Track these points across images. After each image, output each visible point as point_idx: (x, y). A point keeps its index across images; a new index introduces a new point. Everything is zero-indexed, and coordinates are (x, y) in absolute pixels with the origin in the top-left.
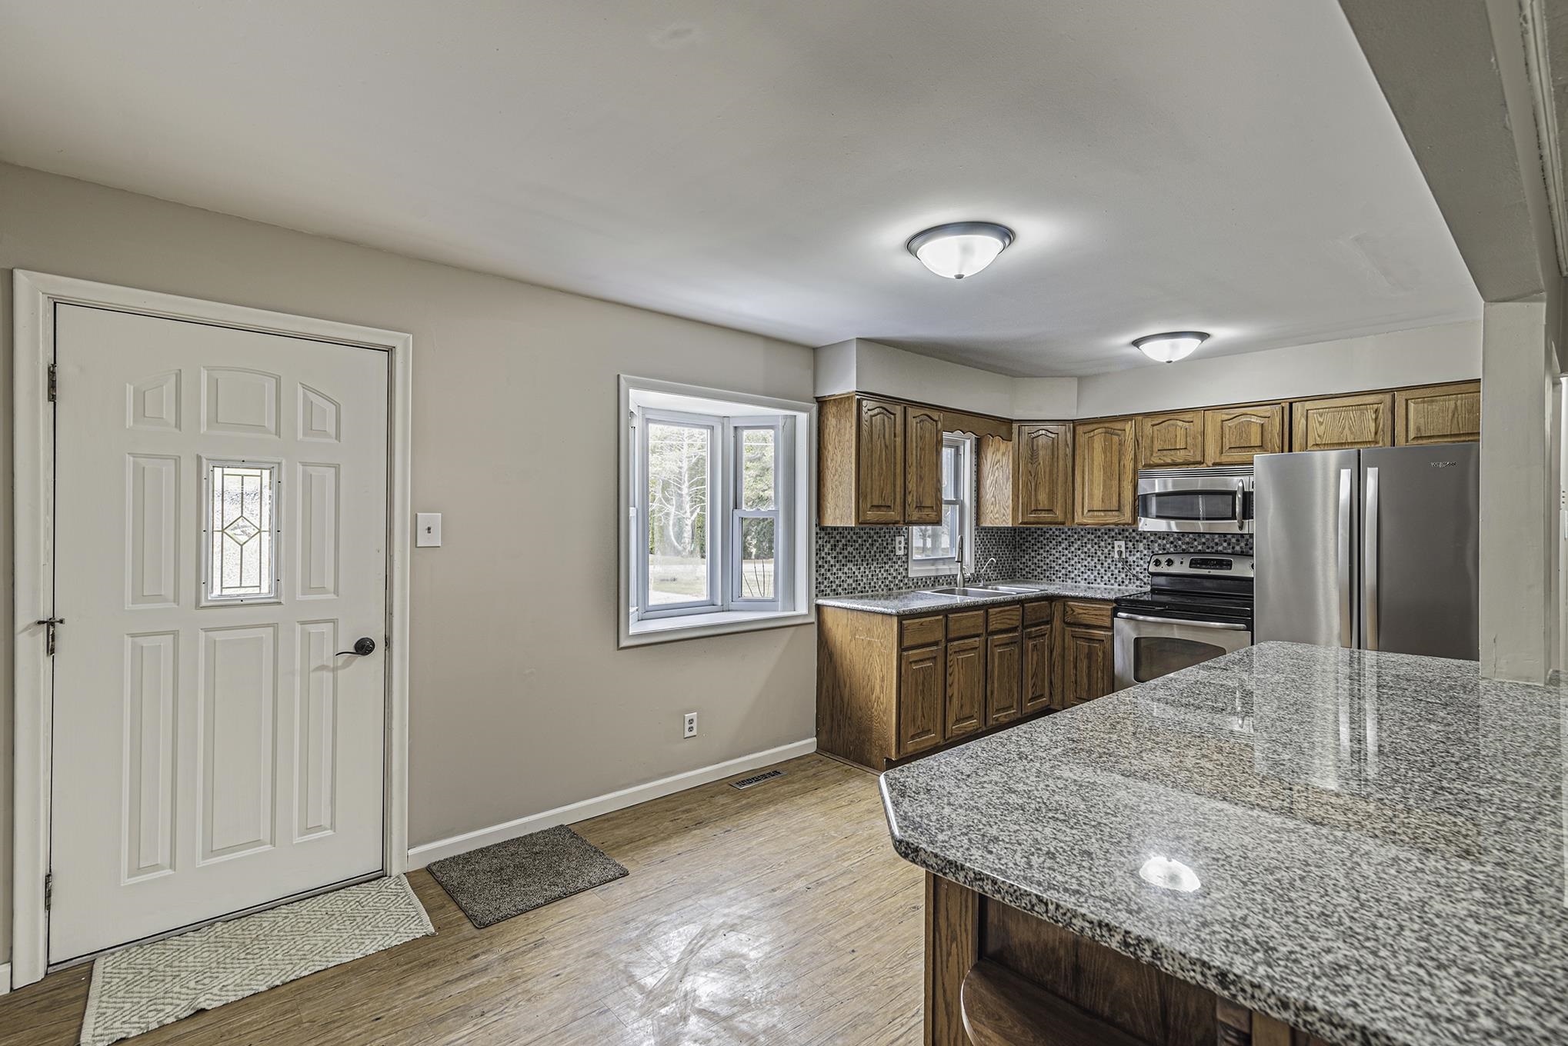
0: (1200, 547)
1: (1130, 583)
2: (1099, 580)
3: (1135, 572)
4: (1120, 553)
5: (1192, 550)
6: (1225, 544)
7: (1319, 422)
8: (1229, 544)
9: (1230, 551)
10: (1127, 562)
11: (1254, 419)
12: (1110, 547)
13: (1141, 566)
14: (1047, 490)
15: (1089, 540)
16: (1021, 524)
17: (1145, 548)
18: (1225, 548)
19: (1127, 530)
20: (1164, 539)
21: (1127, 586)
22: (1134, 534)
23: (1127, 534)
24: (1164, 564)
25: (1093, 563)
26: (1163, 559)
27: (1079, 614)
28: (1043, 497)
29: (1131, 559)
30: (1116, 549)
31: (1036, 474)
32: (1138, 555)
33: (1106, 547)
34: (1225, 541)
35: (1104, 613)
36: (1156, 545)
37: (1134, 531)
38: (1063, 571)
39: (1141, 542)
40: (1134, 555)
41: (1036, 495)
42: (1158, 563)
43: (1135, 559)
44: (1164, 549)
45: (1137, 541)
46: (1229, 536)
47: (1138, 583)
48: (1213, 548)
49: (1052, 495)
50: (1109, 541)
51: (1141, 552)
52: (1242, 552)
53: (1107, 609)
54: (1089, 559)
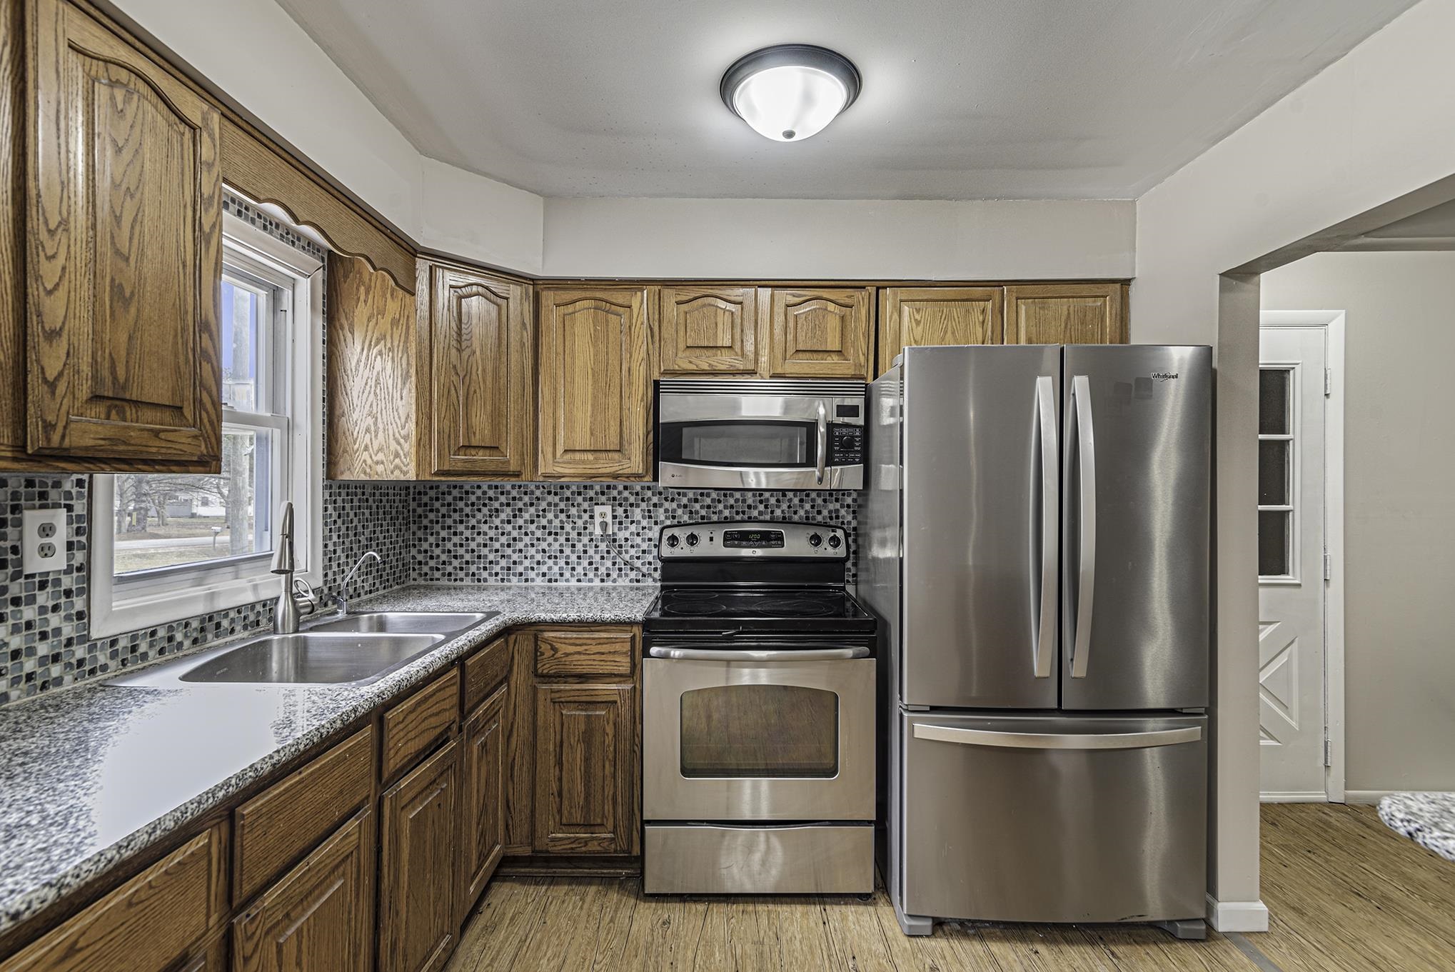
0: (727, 513)
1: (620, 576)
2: (567, 574)
3: (627, 557)
4: (604, 525)
5: (715, 518)
6: (761, 507)
7: (916, 320)
8: (766, 507)
9: (768, 517)
10: (615, 540)
11: (831, 307)
12: (586, 517)
13: (638, 546)
14: (489, 408)
15: (549, 504)
16: (436, 474)
17: (644, 517)
18: (761, 513)
19: (615, 488)
20: (673, 500)
21: (614, 581)
22: (626, 494)
23: (615, 493)
24: (683, 542)
25: (556, 546)
26: (682, 534)
27: (567, 655)
28: (481, 420)
29: (621, 535)
30: (598, 520)
31: (468, 372)
32: (633, 528)
33: (580, 517)
34: (761, 502)
35: (618, 647)
36: (661, 510)
37: (626, 488)
38: (503, 563)
39: (638, 506)
40: (626, 528)
41: (467, 414)
42: (673, 540)
43: (627, 534)
44: (674, 517)
45: (631, 505)
46: (767, 495)
47: (633, 575)
48: (744, 513)
49: (497, 417)
50: (586, 505)
51: (639, 522)
52: (784, 518)
53: (623, 641)
54: (550, 539)
